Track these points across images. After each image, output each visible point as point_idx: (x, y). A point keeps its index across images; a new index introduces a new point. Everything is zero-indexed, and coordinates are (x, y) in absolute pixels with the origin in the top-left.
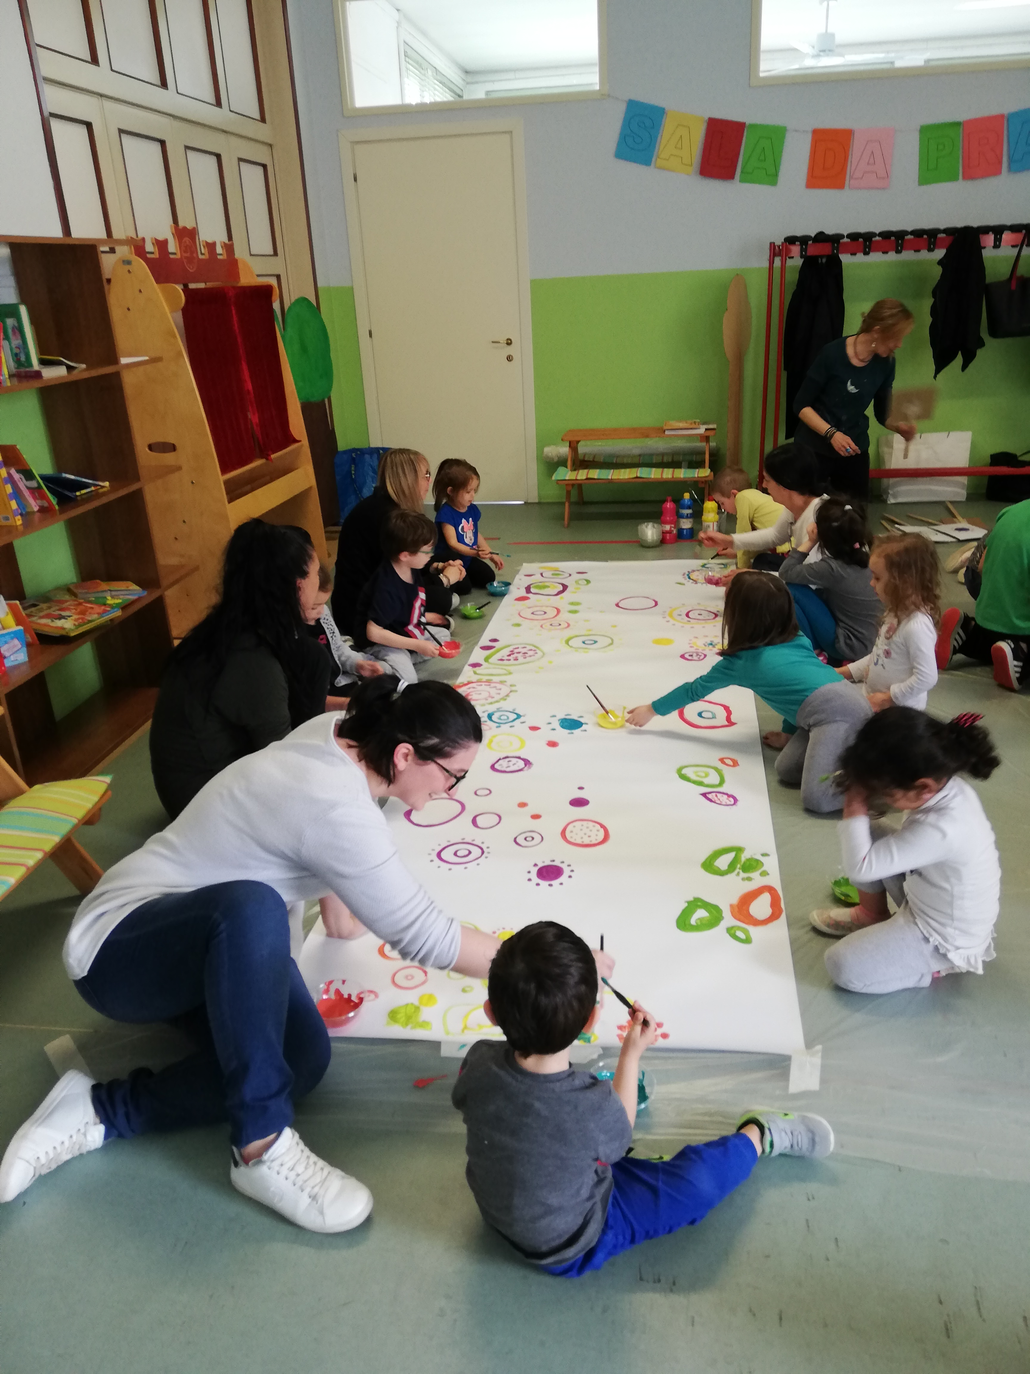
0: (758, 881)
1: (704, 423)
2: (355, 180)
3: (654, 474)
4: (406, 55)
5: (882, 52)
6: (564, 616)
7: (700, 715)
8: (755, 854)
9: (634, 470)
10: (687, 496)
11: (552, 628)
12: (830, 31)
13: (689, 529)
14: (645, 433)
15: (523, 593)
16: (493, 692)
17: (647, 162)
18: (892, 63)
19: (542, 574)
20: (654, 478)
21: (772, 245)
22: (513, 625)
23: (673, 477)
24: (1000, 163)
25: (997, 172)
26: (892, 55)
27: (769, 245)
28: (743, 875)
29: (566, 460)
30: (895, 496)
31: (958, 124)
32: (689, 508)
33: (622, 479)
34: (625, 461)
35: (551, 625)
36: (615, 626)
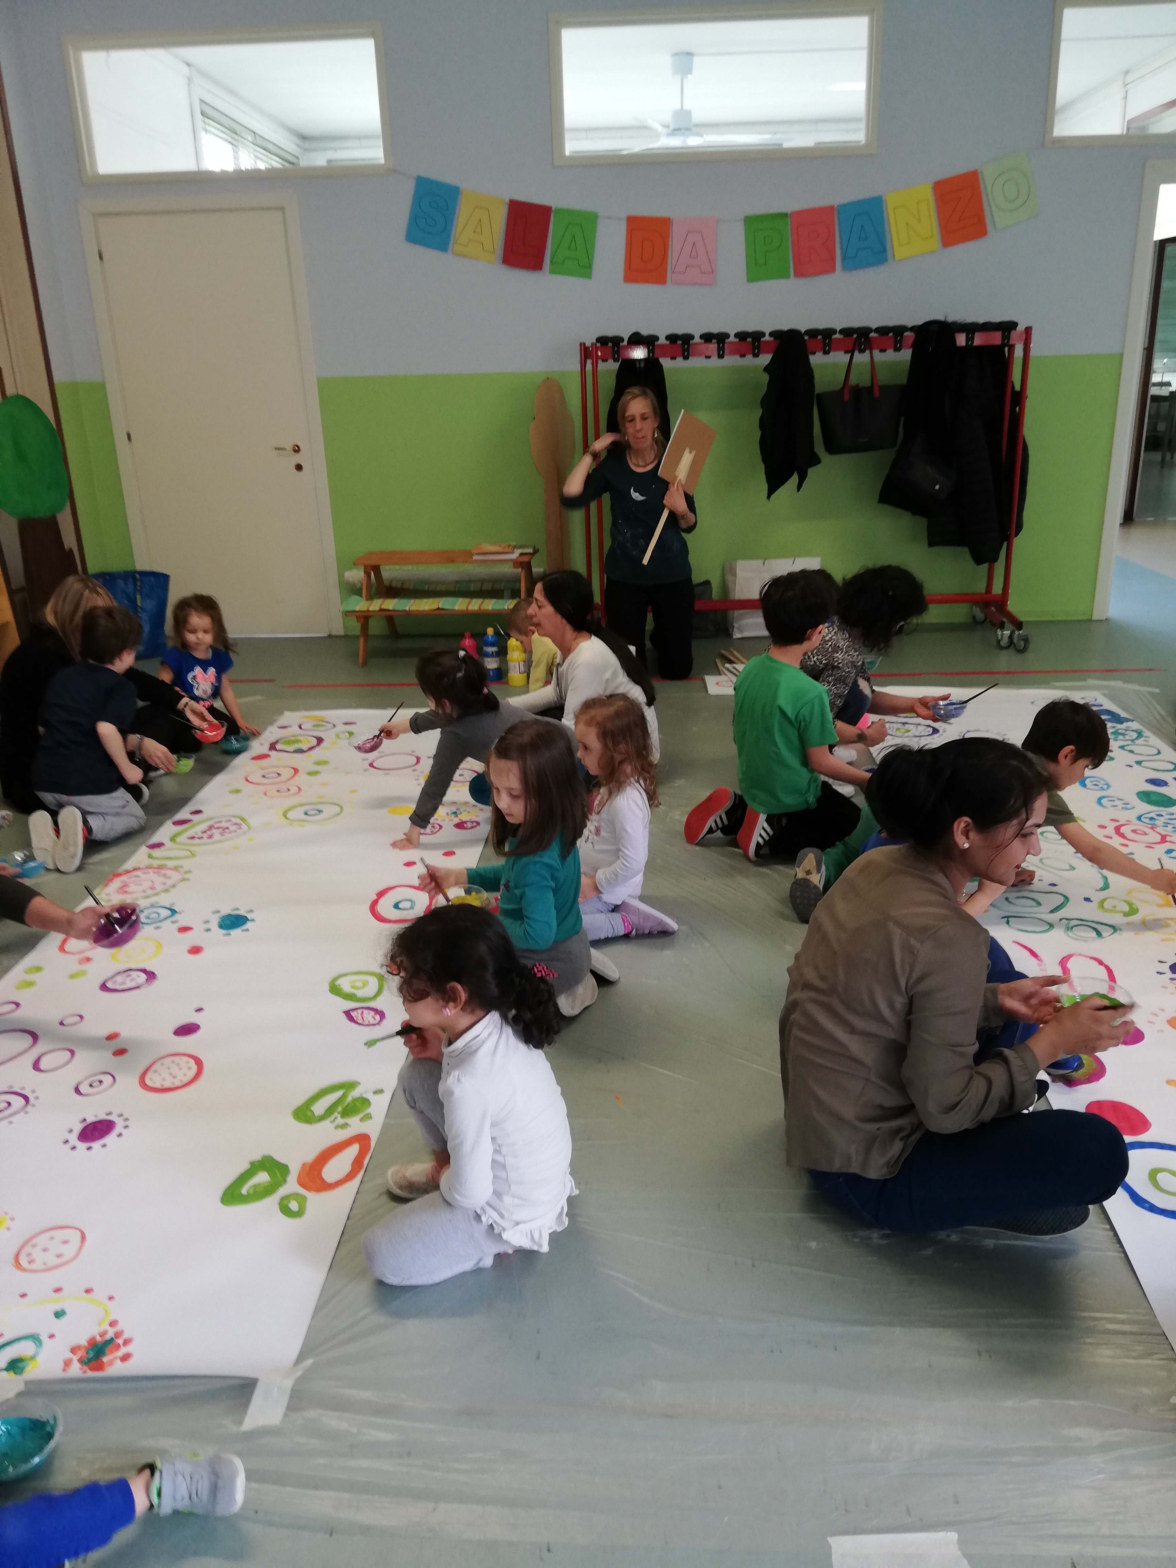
0: (356, 1126)
1: (521, 547)
2: (101, 257)
3: (459, 604)
4: (203, 114)
5: (769, 133)
6: (301, 778)
7: (396, 906)
8: (366, 1092)
9: (437, 600)
10: (490, 631)
11: (278, 794)
12: (686, 107)
13: (495, 669)
14: (449, 557)
15: (265, 750)
16: (158, 880)
17: (443, 247)
18: (782, 145)
19: (300, 727)
20: (458, 610)
21: (583, 345)
22: (232, 792)
23: (480, 609)
24: (833, 259)
25: (832, 269)
26: (778, 136)
27: (579, 345)
28: (340, 1121)
29: (361, 590)
30: (741, 630)
31: (783, 216)
32: (493, 645)
33: (422, 611)
34: (439, 588)
35: (278, 791)
36: (355, 791)
